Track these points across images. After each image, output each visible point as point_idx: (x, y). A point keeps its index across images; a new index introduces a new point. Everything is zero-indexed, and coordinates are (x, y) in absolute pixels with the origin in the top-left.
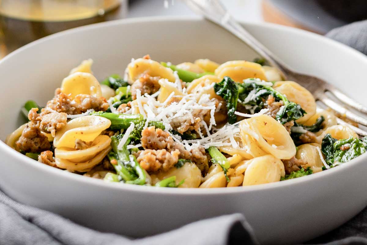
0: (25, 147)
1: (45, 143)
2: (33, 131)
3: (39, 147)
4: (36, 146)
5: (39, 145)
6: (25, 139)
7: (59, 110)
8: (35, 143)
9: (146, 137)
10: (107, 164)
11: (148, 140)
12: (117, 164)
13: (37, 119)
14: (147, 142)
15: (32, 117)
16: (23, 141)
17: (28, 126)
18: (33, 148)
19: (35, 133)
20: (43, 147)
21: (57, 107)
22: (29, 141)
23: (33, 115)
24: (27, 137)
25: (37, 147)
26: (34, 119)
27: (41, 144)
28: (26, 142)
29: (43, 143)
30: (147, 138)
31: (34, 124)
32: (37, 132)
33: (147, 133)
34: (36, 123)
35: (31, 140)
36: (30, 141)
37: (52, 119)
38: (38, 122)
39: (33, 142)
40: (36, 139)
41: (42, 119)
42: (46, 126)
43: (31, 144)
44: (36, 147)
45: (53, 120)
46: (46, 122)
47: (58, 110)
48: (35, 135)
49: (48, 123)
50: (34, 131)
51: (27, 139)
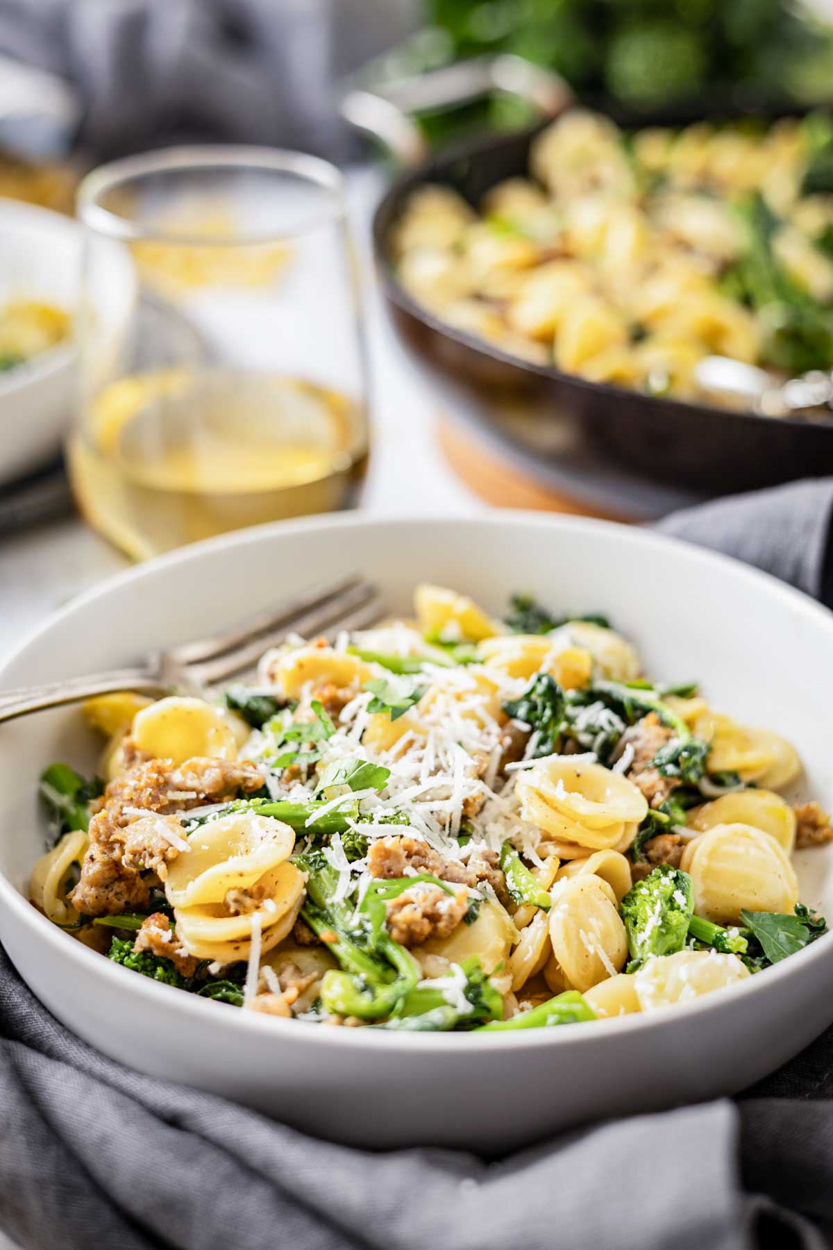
0: (93, 908)
1: (139, 890)
2: (108, 870)
3: (127, 903)
4: (119, 900)
5: (125, 898)
6: (93, 891)
7: (155, 807)
8: (116, 894)
9: (381, 862)
10: (305, 935)
11: (385, 867)
12: (337, 942)
13: (112, 838)
14: (383, 871)
15: (100, 836)
16: (85, 896)
17: (94, 857)
18: (112, 908)
19: (114, 873)
20: (135, 902)
21: (148, 799)
22: (102, 894)
23: (101, 831)
24: (96, 886)
25: (122, 902)
26: (106, 840)
27: (130, 895)
28: (97, 897)
29: (134, 892)
30: (383, 863)
31: (106, 851)
32: (117, 871)
33: (383, 853)
34: (112, 849)
35: (107, 891)
36: (104, 892)
37: (152, 838)
38: (117, 846)
39: (111, 895)
40: (117, 884)
41: (125, 840)
42: (140, 855)
43: (107, 899)
44: (118, 902)
45: (154, 840)
46: (140, 849)
47: (152, 807)
48: (113, 876)
49: (145, 850)
50: (111, 869)
51: (96, 890)
